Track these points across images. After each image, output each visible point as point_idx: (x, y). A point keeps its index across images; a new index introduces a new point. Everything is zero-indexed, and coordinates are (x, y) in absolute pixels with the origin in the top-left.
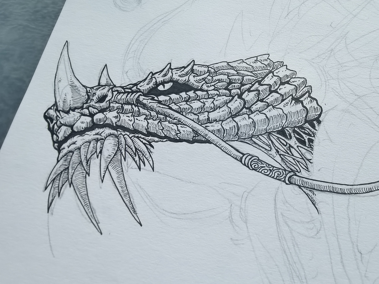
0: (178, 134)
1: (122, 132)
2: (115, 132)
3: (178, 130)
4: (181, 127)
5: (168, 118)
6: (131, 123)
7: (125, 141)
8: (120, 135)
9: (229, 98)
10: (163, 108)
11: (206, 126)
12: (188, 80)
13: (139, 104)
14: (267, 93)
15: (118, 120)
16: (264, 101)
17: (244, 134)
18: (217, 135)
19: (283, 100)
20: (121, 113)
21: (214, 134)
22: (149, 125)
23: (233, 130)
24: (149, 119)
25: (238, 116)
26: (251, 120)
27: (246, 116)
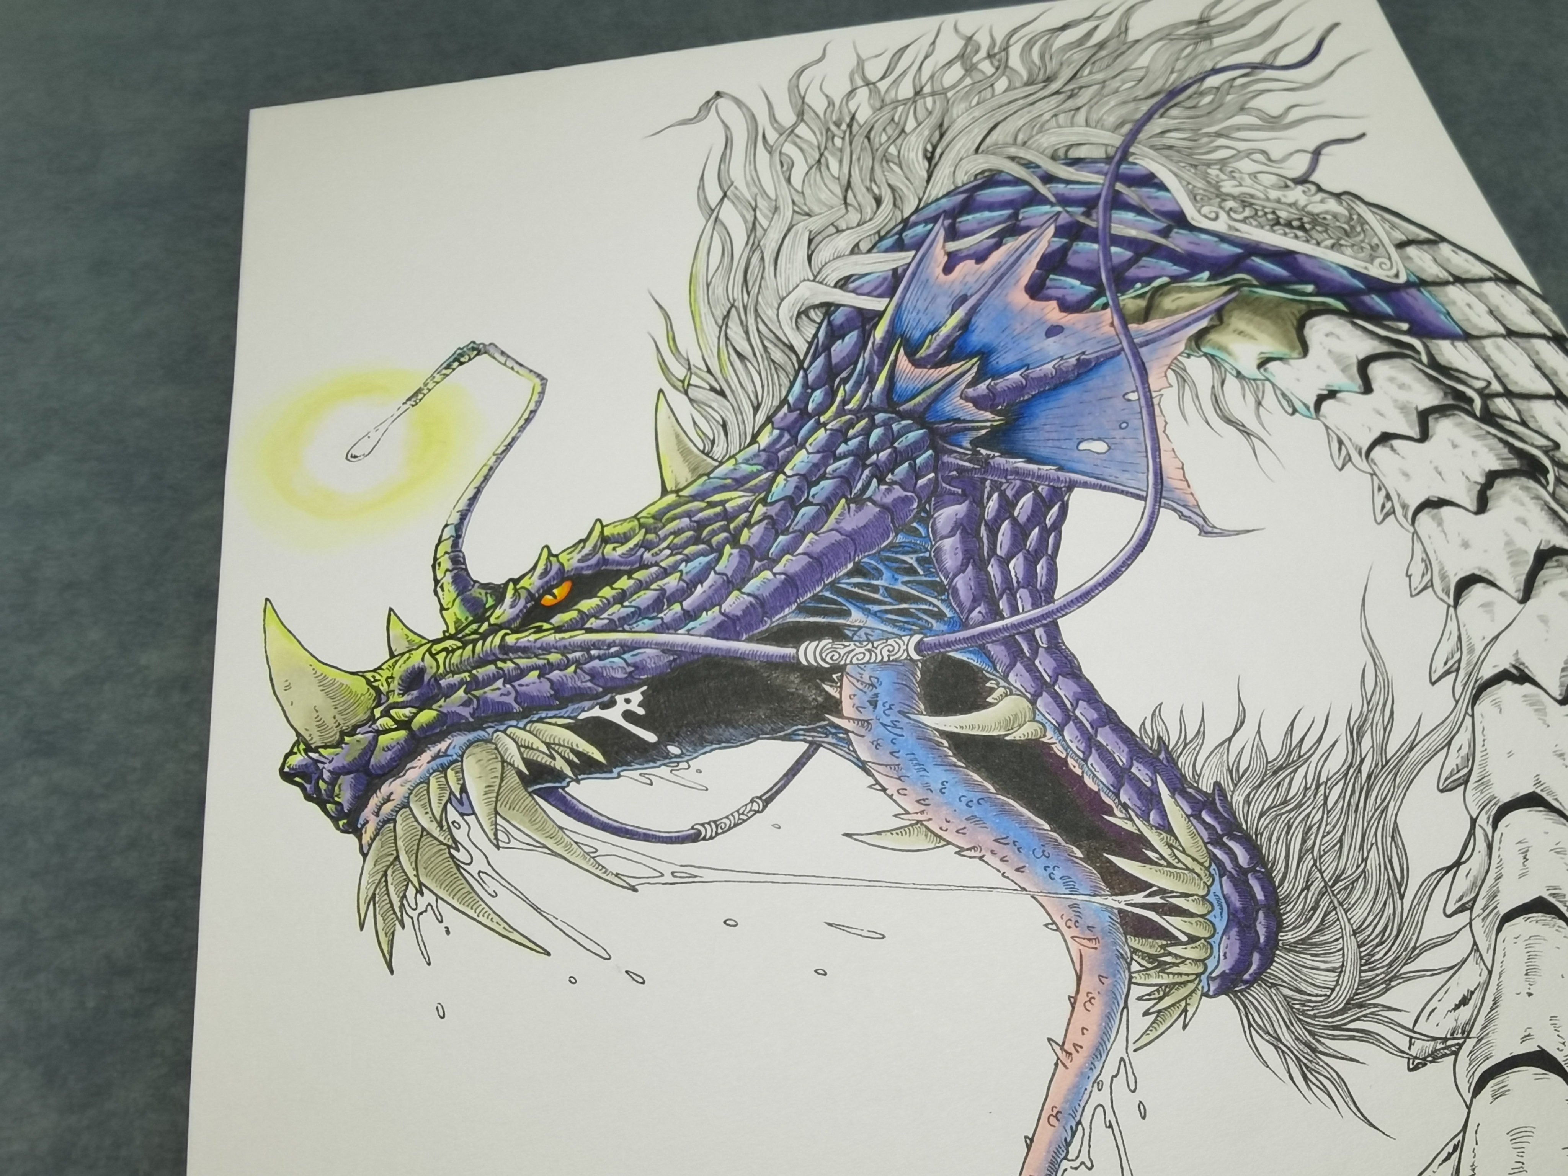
1: (497, 727)
2: (479, 734)
6: (510, 699)
7: (514, 740)
8: (496, 735)
9: (712, 556)
10: (571, 637)
11: (689, 630)
12: (605, 561)
13: (511, 655)
14: (790, 513)
15: (475, 706)
16: (791, 530)
17: (780, 609)
18: (721, 636)
19: (829, 513)
20: (476, 690)
21: (713, 637)
22: (556, 684)
23: (752, 610)
24: (550, 673)
25: (750, 580)
26: (781, 577)
27: (767, 574)
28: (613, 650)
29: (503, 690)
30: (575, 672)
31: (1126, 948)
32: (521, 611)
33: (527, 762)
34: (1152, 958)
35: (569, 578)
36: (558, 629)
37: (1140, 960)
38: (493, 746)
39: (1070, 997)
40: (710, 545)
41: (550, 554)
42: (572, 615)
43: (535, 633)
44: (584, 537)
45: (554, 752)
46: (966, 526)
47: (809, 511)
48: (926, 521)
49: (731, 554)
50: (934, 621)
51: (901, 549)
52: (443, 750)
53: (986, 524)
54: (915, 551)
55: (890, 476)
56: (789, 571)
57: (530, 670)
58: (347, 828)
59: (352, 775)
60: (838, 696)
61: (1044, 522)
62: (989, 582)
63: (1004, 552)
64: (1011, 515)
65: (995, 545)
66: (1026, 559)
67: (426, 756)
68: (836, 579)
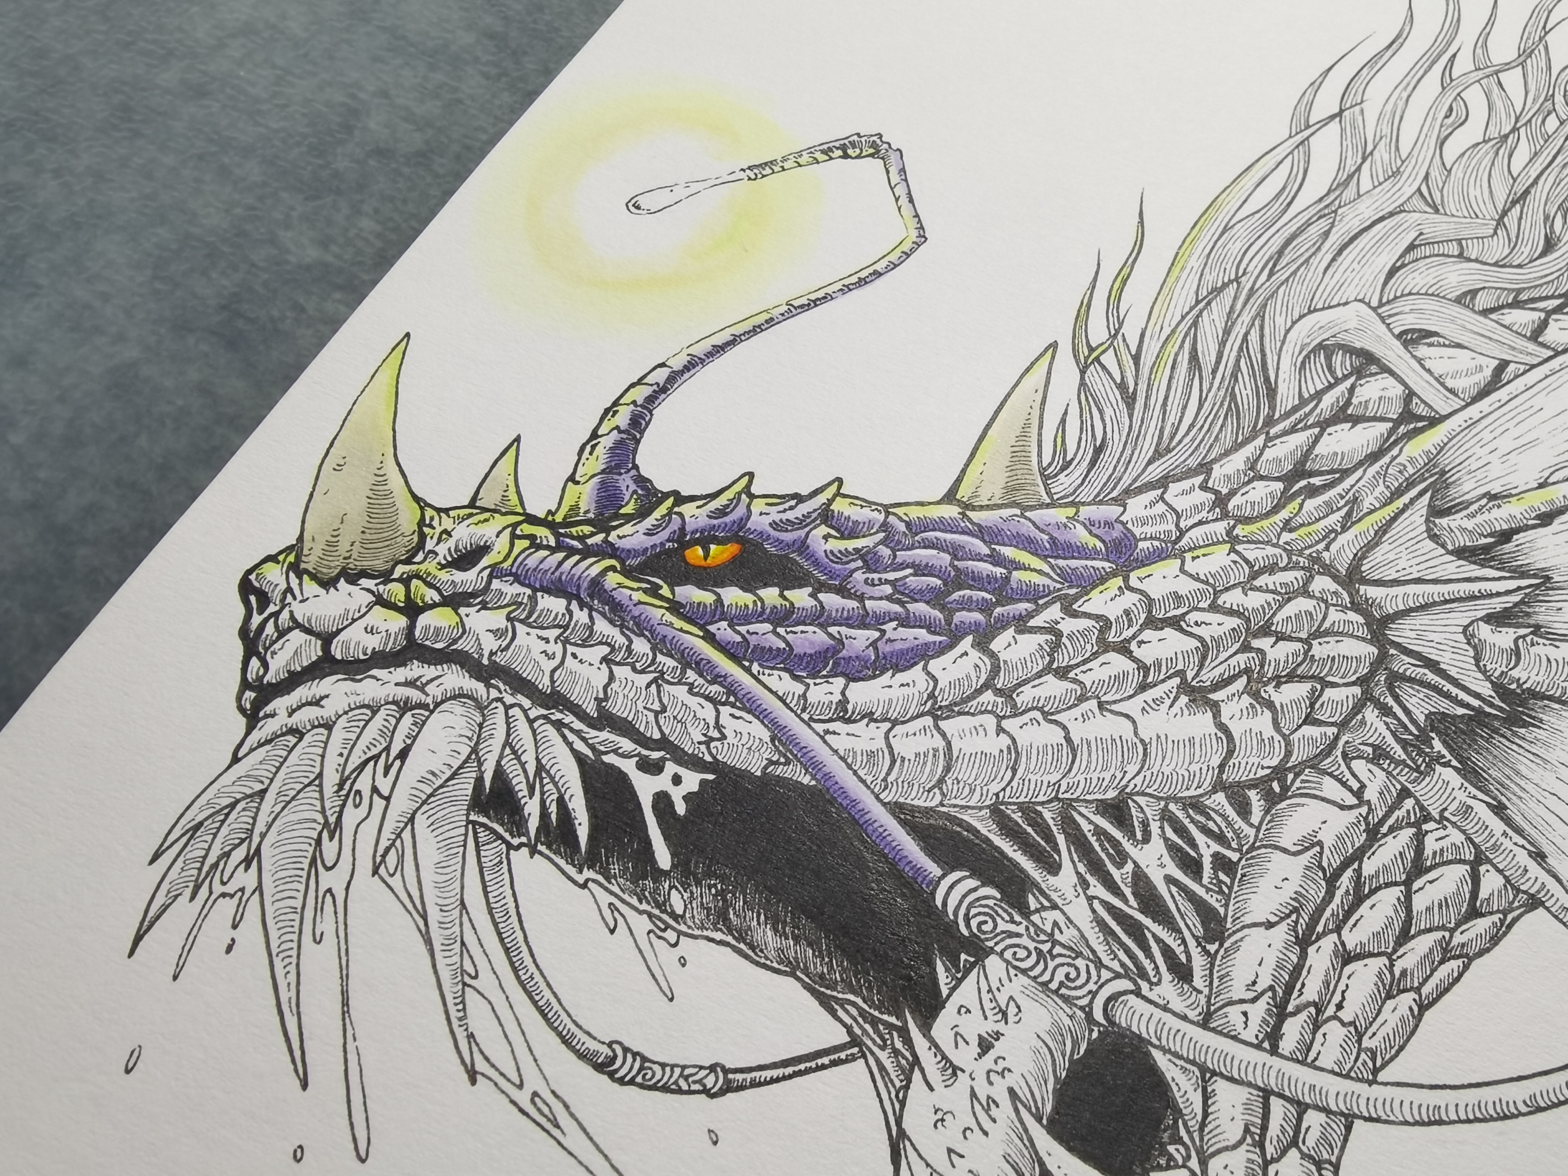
0: (712, 739)
1: (504, 694)
2: (478, 688)
3: (718, 726)
4: (732, 715)
5: (690, 673)
6: (548, 666)
7: (509, 729)
8: (494, 705)
9: (938, 638)
10: (681, 630)
11: (827, 732)
12: (802, 546)
13: (596, 602)
14: (1089, 647)
15: (504, 644)
16: (1072, 675)
17: (967, 790)
18: (861, 773)
19: (1143, 687)
20: (522, 622)
21: (849, 767)
22: (614, 686)
23: (929, 764)
24: (618, 664)
25: (960, 713)
26: (1005, 741)
27: (990, 721)
28: (715, 689)
29: (551, 648)
30: (648, 686)
32: (654, 546)
33: (499, 773)
35: (742, 541)
36: (675, 607)
38: (479, 719)
40: (949, 622)
41: (747, 490)
42: (705, 597)
43: (645, 591)
44: (805, 492)
45: (538, 786)
46: (1326, 851)
47: (1118, 663)
48: (1271, 800)
49: (966, 654)
50: (1167, 976)
51: (1202, 819)
52: (424, 680)
53: (1359, 872)
54: (1221, 838)
55: (1270, 688)
56: (1024, 738)
57: (601, 643)
58: (248, 706)
59: (308, 637)
60: (945, 992)
61: (1452, 931)
62: (1296, 972)
63: (1352, 938)
64: (1408, 883)
65: (1348, 914)
66: (1380, 975)
67: (401, 674)
68: (1077, 800)
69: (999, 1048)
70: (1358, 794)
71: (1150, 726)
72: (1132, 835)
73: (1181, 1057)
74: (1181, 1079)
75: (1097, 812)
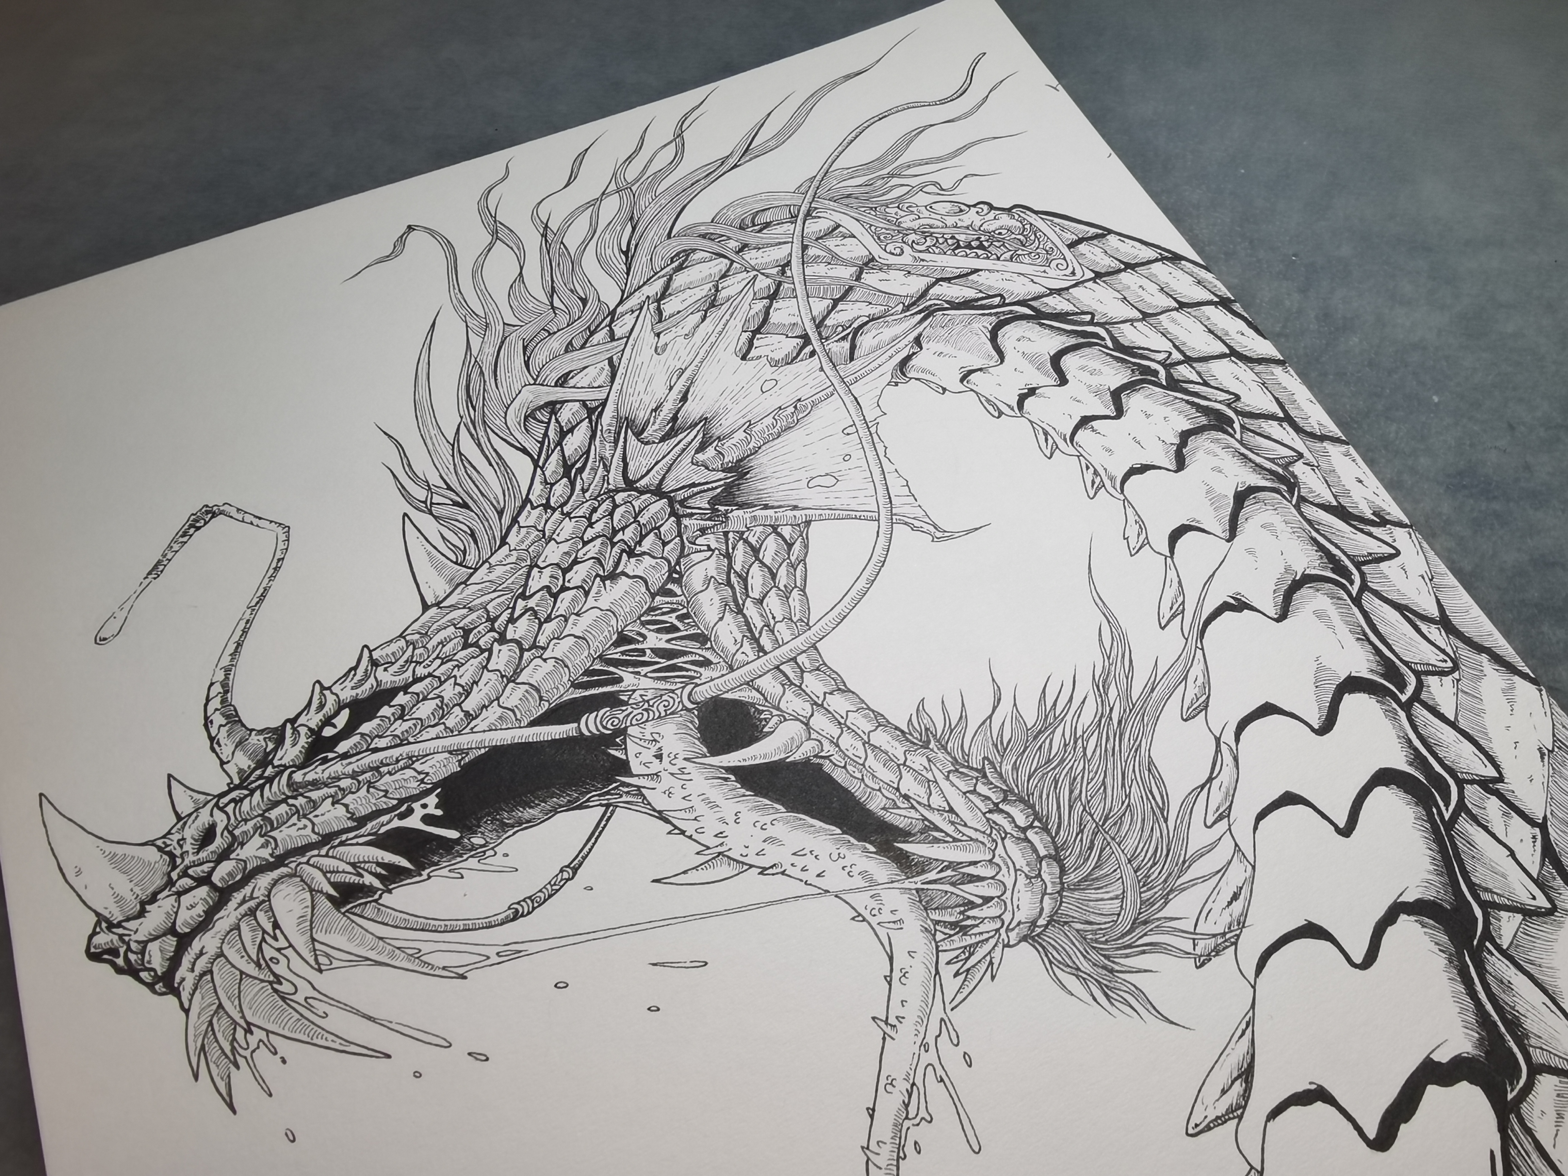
0: (423, 779)
3: (420, 773)
6: (308, 831)
8: (299, 868)
9: (482, 656)
10: (358, 760)
11: (472, 729)
12: (378, 683)
13: (300, 790)
14: (549, 601)
15: (273, 846)
16: (553, 616)
17: (555, 690)
18: (504, 727)
19: (587, 594)
20: (270, 831)
21: (496, 730)
22: (351, 806)
23: (529, 697)
24: (343, 798)
25: (522, 671)
26: (551, 662)
27: (538, 661)
28: (401, 763)
29: (300, 825)
30: (368, 791)
31: (929, 922)
32: (303, 747)
33: (335, 886)
34: (953, 925)
35: (346, 707)
36: (345, 756)
37: (943, 929)
38: (299, 879)
39: (885, 977)
40: (479, 647)
41: (323, 688)
42: (356, 739)
43: (320, 765)
44: (354, 664)
45: (361, 870)
46: (717, 578)
47: (567, 596)
48: (678, 582)
49: (500, 650)
50: (702, 670)
51: (659, 611)
52: (248, 895)
53: (735, 572)
54: (673, 611)
55: (638, 548)
56: (558, 654)
57: (323, 800)
58: (164, 990)
59: (160, 940)
60: (624, 757)
61: (789, 558)
62: (747, 623)
63: (756, 594)
64: (757, 559)
65: (746, 589)
66: (778, 595)
67: (232, 904)
68: (603, 651)
69: (665, 752)
70: (709, 549)
71: (604, 603)
72: (638, 642)
73: (735, 688)
74: (742, 694)
75: (616, 647)
